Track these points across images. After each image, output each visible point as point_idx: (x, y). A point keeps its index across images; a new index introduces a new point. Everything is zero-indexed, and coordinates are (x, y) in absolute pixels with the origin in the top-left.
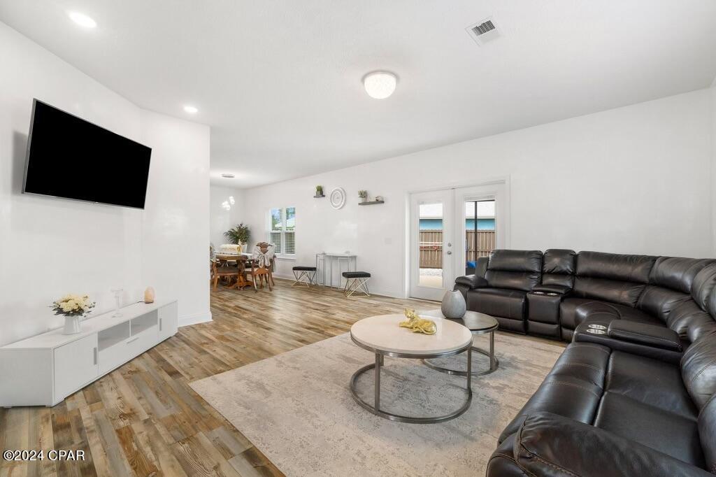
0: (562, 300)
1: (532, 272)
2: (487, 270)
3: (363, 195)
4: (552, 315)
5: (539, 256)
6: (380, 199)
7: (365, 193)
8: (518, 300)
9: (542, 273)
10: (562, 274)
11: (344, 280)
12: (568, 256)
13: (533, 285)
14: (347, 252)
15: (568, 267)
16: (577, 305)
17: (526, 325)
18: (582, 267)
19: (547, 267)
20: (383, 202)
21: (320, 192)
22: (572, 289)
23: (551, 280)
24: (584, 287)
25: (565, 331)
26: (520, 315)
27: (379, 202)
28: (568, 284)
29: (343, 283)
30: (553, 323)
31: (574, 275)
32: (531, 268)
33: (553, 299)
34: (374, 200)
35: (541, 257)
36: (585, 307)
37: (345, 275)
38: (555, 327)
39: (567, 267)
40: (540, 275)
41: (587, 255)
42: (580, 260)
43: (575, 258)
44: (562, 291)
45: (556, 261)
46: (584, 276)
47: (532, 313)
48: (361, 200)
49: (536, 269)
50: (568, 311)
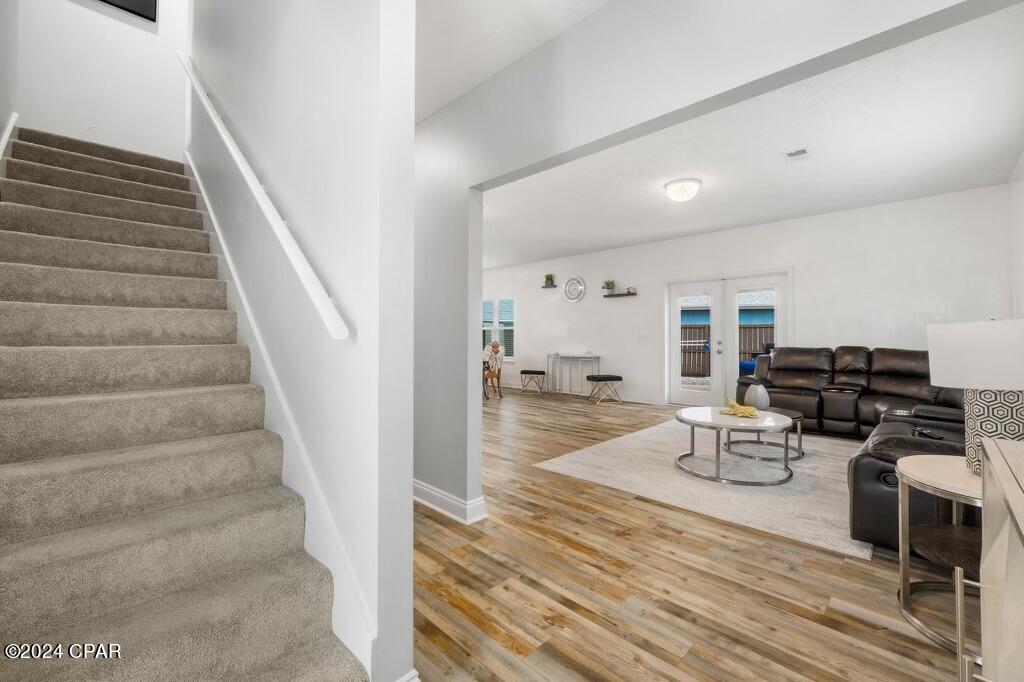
0: (859, 397)
1: (823, 371)
2: (769, 369)
3: (610, 285)
4: (850, 412)
5: (828, 354)
6: (632, 291)
7: (612, 283)
8: (811, 398)
9: (834, 372)
10: (856, 372)
11: (589, 383)
12: (862, 353)
13: (824, 384)
14: (589, 352)
15: (863, 365)
16: (876, 401)
17: (821, 424)
18: (877, 366)
19: (839, 365)
20: (634, 294)
21: (550, 282)
22: (868, 388)
23: (843, 379)
24: (879, 385)
25: (864, 428)
26: (815, 414)
27: (630, 294)
28: (863, 382)
29: (587, 389)
30: (851, 421)
31: (868, 373)
32: (821, 367)
33: (850, 397)
34: (626, 291)
35: (832, 356)
36: (884, 403)
37: (590, 378)
38: (853, 424)
39: (861, 365)
40: (830, 374)
41: (882, 352)
42: (876, 357)
43: (870, 356)
44: (859, 389)
45: (848, 359)
46: (881, 374)
47: (827, 411)
48: (606, 292)
49: (827, 368)
50: (866, 408)
